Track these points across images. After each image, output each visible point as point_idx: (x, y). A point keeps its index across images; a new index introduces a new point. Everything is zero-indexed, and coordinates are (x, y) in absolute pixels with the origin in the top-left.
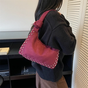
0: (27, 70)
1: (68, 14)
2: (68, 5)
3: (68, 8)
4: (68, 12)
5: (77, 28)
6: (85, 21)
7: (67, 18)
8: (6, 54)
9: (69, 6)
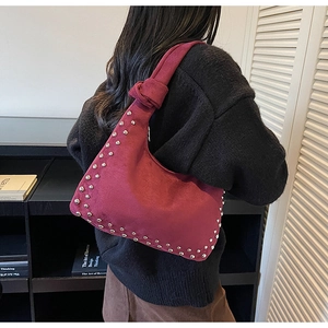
0: (94, 259)
1: (255, 65)
2: (258, 33)
3: (258, 44)
4: (256, 58)
5: (283, 117)
6: (314, 94)
7: (253, 78)
8: (22, 199)
9: (260, 37)
